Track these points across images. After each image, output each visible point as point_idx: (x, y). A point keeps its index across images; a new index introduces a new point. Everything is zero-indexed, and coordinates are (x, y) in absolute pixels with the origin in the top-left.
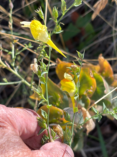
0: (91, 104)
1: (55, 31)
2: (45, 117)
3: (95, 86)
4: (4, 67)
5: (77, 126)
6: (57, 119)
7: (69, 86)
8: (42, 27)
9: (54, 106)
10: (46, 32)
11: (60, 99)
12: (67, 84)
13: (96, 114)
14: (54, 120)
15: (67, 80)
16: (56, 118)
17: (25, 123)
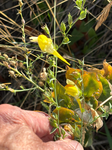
0: (99, 104)
1: (64, 42)
2: (56, 118)
3: (101, 89)
4: (20, 76)
5: (88, 124)
6: (70, 119)
7: (72, 91)
8: (48, 40)
9: (66, 108)
10: (51, 45)
11: (71, 102)
12: (69, 89)
13: (104, 113)
14: (67, 120)
15: (70, 85)
16: (68, 118)
17: (38, 122)
